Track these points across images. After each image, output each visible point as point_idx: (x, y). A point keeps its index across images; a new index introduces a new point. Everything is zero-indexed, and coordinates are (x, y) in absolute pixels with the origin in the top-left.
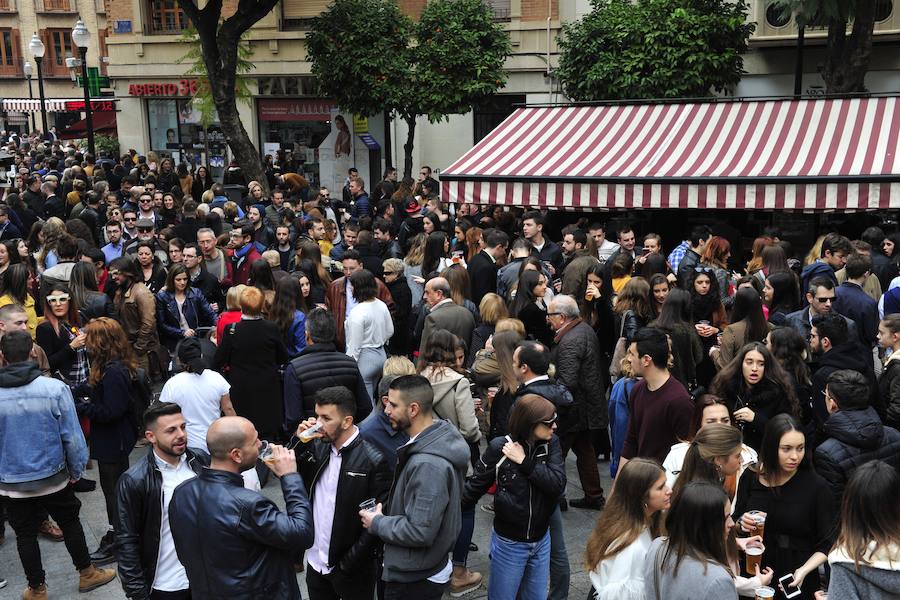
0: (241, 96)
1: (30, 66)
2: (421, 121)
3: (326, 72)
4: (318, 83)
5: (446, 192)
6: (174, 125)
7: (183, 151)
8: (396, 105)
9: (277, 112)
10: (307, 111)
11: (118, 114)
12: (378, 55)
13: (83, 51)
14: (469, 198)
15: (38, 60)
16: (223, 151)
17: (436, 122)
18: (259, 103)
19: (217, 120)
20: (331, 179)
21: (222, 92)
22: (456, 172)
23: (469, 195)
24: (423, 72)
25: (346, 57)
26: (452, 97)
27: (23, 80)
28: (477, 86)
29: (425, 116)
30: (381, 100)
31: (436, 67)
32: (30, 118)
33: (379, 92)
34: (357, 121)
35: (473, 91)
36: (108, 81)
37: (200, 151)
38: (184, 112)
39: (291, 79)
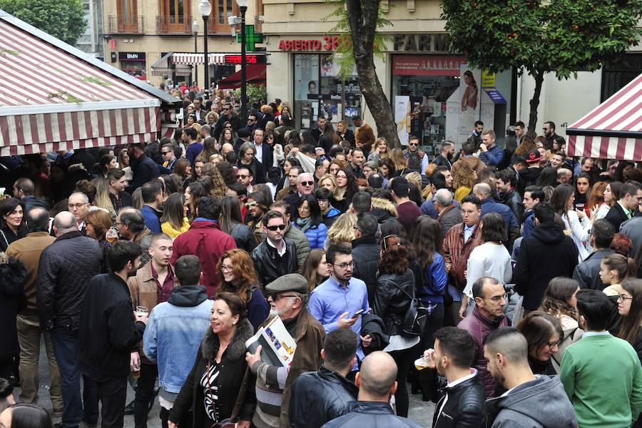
0: (379, 52)
1: (198, 24)
2: (549, 77)
3: (458, 29)
4: (450, 40)
5: (572, 146)
6: (315, 78)
7: (322, 102)
8: (524, 62)
9: (408, 67)
10: (437, 66)
11: (268, 67)
12: (511, 13)
13: (244, 9)
14: (595, 153)
15: (205, 18)
16: (357, 102)
17: (564, 78)
18: (393, 57)
19: (355, 73)
20: (456, 131)
21: (361, 48)
22: (584, 127)
23: (596, 149)
24: (554, 30)
25: (479, 15)
26: (582, 54)
27: (191, 36)
28: (609, 43)
29: (553, 73)
30: (510, 57)
31: (568, 25)
32: (194, 70)
33: (509, 48)
34: (485, 76)
35: (604, 49)
36: (262, 37)
37: (337, 101)
38: (325, 66)
39: (425, 37)
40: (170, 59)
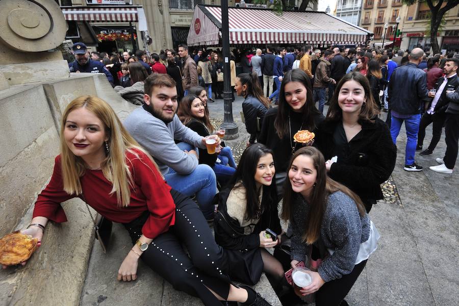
0: (439, 36)
1: (383, 36)
9: (449, 41)
11: (402, 41)
18: (443, 38)
39: (457, 31)
40: (374, 44)
